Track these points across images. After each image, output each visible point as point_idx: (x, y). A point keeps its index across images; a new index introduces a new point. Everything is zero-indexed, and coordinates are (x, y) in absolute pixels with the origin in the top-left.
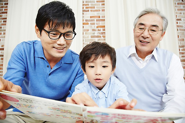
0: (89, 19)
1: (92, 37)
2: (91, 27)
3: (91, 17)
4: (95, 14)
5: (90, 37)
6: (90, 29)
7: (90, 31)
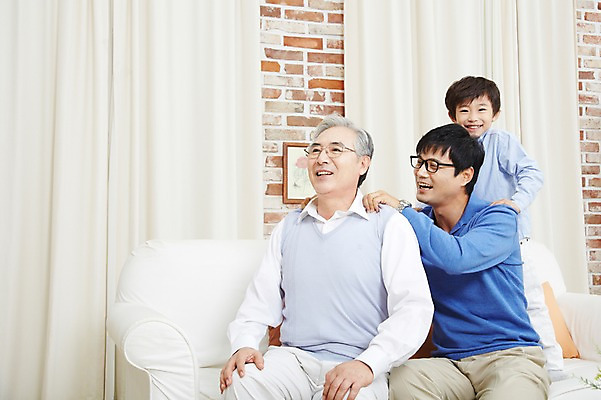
0: (281, 47)
1: (291, 121)
2: (289, 80)
3: (288, 41)
4: (304, 29)
5: (284, 121)
6: (284, 89)
7: (285, 98)
